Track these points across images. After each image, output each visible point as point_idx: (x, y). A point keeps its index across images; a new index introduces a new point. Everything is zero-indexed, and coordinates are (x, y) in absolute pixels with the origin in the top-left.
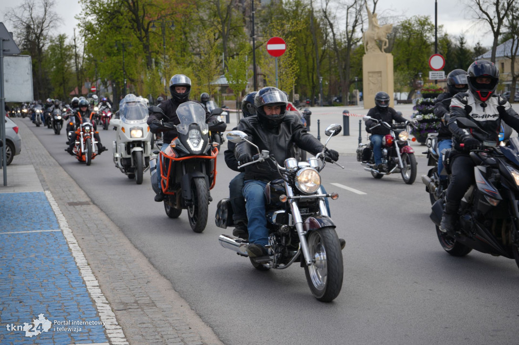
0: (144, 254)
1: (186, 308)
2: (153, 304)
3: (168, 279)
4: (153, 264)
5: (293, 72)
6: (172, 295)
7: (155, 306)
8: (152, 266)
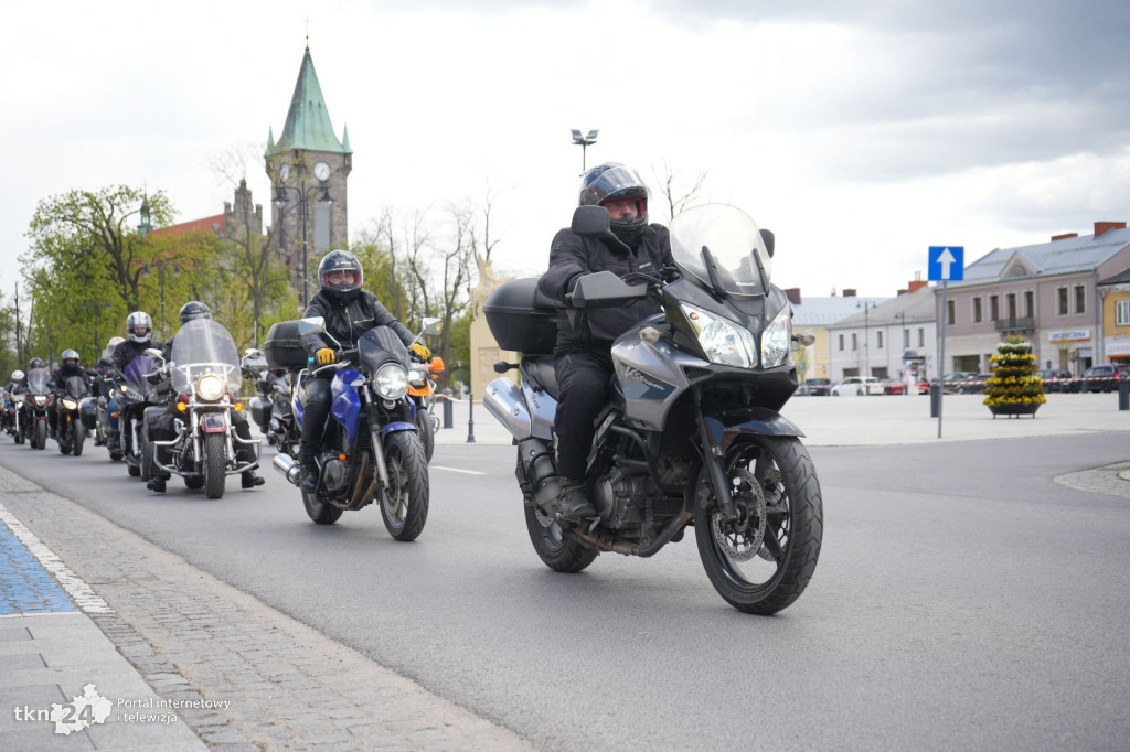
0: (136, 533)
2: (153, 577)
3: (178, 554)
6: (186, 567)
8: (149, 543)
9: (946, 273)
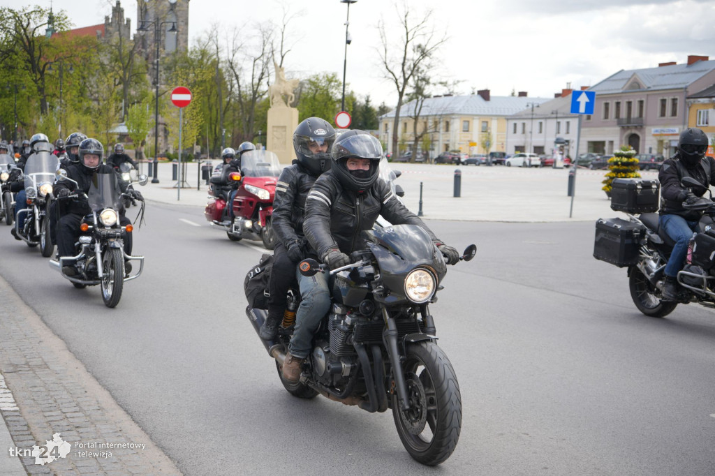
1: (82, 369)
2: (46, 366)
3: (63, 339)
4: (46, 323)
5: (197, 124)
6: (67, 356)
7: (48, 367)
8: (44, 325)
9: (582, 109)
